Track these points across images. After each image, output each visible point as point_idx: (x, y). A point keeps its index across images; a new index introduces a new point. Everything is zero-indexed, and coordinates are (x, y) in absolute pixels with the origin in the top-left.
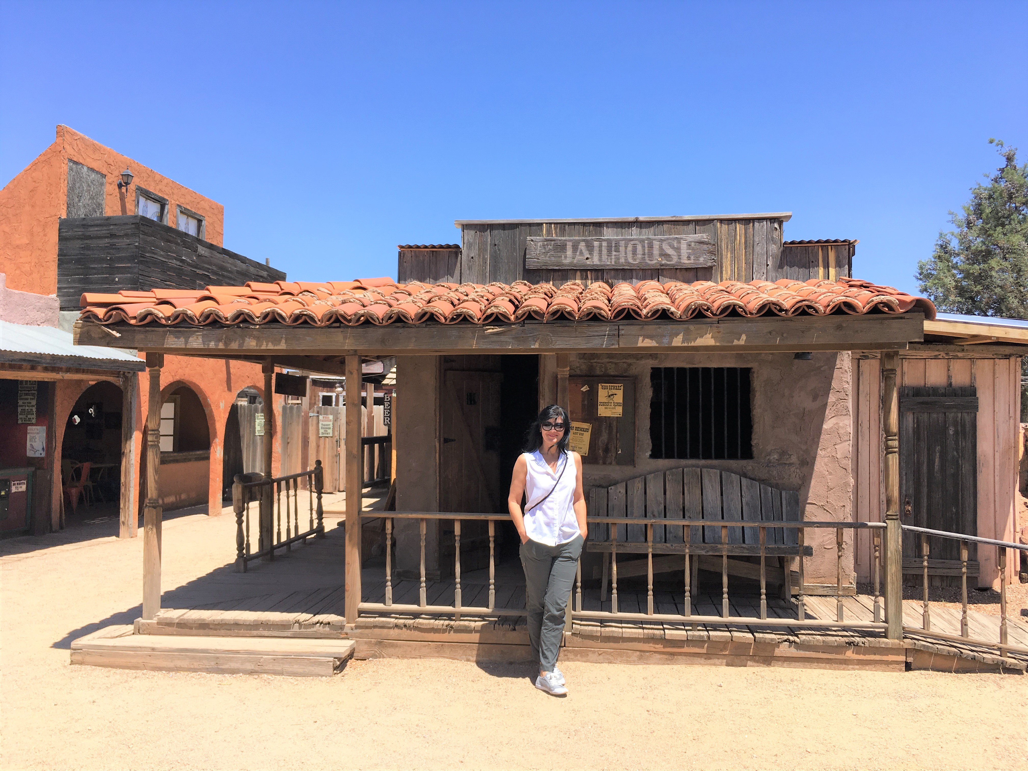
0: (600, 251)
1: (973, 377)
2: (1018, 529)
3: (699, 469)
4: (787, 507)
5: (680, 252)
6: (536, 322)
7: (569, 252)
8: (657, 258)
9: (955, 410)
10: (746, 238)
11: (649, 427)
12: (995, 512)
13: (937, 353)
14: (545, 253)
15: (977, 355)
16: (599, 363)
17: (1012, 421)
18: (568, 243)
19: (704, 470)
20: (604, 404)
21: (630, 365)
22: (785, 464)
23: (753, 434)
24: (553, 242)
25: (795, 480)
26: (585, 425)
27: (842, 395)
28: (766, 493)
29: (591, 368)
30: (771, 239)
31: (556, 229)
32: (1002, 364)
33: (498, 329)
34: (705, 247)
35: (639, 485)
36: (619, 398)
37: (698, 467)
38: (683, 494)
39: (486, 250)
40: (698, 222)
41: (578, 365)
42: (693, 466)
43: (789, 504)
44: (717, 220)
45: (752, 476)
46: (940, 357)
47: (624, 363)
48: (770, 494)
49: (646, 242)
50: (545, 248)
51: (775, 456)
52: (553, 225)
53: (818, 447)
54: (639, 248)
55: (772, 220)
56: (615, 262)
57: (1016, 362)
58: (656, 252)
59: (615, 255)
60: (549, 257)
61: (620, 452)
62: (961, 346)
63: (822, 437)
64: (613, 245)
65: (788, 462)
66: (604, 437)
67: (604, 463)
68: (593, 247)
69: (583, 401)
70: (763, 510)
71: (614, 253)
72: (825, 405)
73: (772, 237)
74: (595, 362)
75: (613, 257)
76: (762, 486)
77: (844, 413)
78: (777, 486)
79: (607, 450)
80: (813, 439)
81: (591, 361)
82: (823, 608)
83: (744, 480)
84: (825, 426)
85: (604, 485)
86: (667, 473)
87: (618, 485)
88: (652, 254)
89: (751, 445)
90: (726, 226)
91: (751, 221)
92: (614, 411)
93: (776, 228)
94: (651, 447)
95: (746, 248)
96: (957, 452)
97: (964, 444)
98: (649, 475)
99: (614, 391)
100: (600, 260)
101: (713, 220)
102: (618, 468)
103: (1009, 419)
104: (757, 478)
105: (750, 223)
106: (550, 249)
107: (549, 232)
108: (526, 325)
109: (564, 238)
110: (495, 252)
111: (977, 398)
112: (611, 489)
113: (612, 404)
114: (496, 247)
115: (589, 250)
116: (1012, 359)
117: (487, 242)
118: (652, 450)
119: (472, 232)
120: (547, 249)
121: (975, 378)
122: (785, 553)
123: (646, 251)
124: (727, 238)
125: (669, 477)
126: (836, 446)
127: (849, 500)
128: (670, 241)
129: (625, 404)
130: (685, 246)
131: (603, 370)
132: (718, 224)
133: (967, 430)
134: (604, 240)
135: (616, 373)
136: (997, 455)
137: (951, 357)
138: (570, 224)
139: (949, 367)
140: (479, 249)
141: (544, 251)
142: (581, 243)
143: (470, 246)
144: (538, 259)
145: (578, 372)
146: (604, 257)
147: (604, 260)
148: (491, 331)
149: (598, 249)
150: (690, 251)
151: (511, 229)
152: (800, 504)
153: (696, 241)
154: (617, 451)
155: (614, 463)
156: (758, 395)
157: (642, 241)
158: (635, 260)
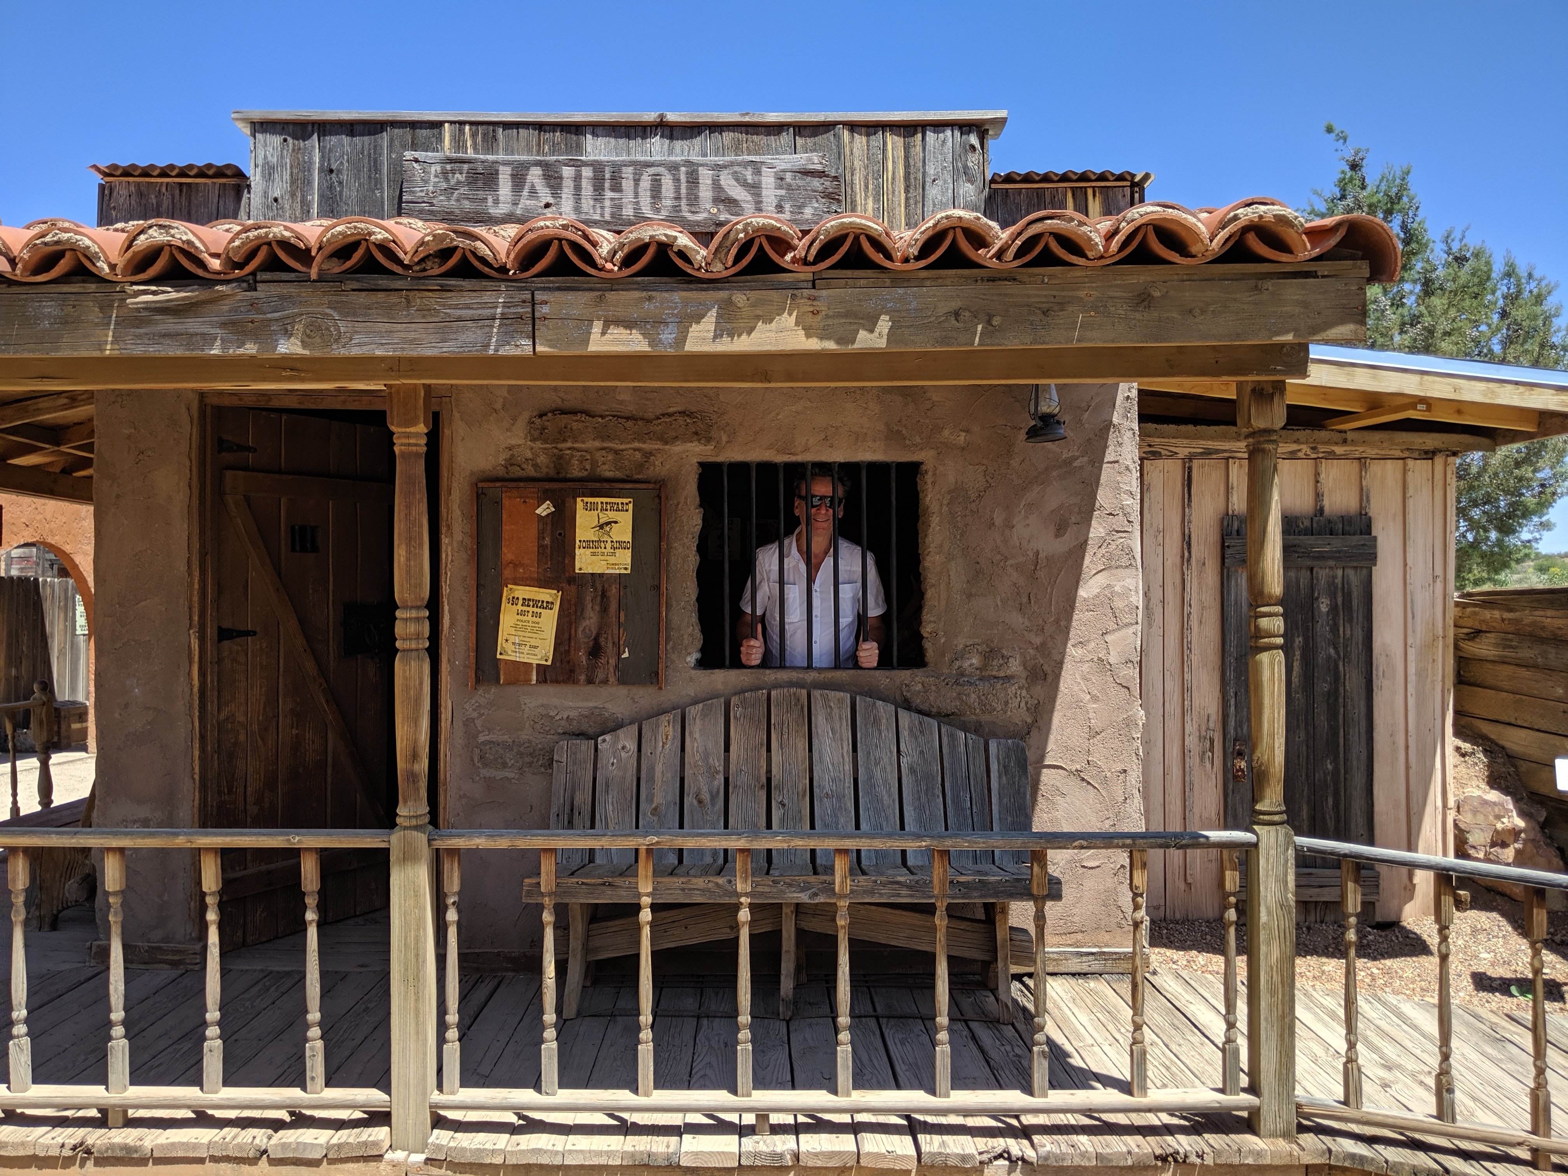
0: (578, 188)
1: (1364, 495)
2: (1451, 803)
3: (804, 692)
4: (1000, 777)
5: (759, 195)
6: (292, 276)
7: (505, 188)
8: (708, 207)
9: (1331, 563)
10: (907, 166)
11: (694, 597)
12: (1408, 768)
13: (1294, 447)
14: (449, 191)
15: (1371, 452)
16: (578, 450)
17: (1439, 585)
18: (501, 168)
19: (816, 694)
20: (588, 544)
21: (648, 455)
22: (995, 677)
23: (925, 611)
24: (466, 167)
25: (1019, 714)
26: (546, 595)
27: (1119, 522)
28: (953, 746)
29: (559, 461)
30: (962, 170)
31: (474, 135)
32: (1419, 469)
33: (170, 294)
34: (816, 183)
35: (667, 729)
36: (623, 530)
37: (803, 687)
38: (769, 750)
39: (310, 183)
40: (801, 129)
41: (529, 455)
42: (791, 684)
43: (1005, 769)
44: (845, 124)
45: (925, 707)
46: (1301, 455)
47: (635, 450)
48: (962, 747)
49: (683, 169)
50: (447, 180)
51: (974, 661)
52: (467, 128)
53: (1067, 639)
54: (667, 183)
55: (965, 127)
56: (613, 215)
57: (1446, 465)
58: (705, 193)
59: (612, 199)
60: (458, 200)
61: (626, 655)
62: (1341, 432)
63: (1075, 617)
64: (607, 176)
65: (1002, 674)
66: (590, 621)
67: (590, 681)
68: (561, 178)
69: (541, 537)
70: (947, 784)
71: (609, 194)
72: (1082, 546)
73: (966, 167)
74: (569, 449)
75: (607, 203)
76: (943, 730)
77: (1124, 561)
78: (977, 729)
79: (595, 651)
80: (1057, 621)
81: (560, 446)
82: (1084, 1017)
83: (904, 715)
84: (1082, 593)
85: (591, 731)
86: (734, 700)
87: (620, 732)
88: (697, 197)
89: (921, 637)
90: (864, 139)
91: (920, 129)
92: (612, 560)
93: (973, 148)
94: (699, 644)
95: (907, 191)
96: (1335, 648)
97: (1348, 632)
98: (692, 708)
99: (612, 515)
100: (577, 209)
101: (834, 124)
102: (623, 690)
103: (1434, 582)
104: (934, 710)
105: (914, 133)
106: (459, 182)
107: (458, 143)
108: (260, 286)
109: (490, 157)
110: (331, 187)
111: (1375, 538)
112: (604, 741)
113: (609, 545)
114: (334, 175)
115: (551, 187)
116: (1439, 460)
117: (311, 163)
118: (702, 650)
119: (277, 140)
120: (453, 182)
121: (1368, 497)
122: (996, 894)
123: (683, 191)
124: (866, 167)
125: (736, 711)
126: (1108, 638)
127: (1134, 758)
128: (736, 168)
129: (636, 547)
130: (772, 180)
131: (588, 467)
132: (846, 133)
133: (1355, 603)
134: (585, 164)
135: (618, 474)
136: (1412, 656)
137: (1321, 455)
138: (507, 125)
139: (1317, 474)
140: (293, 181)
141: (444, 185)
142: (532, 168)
143: (269, 172)
144: (432, 204)
145: (530, 471)
146: (587, 203)
147: (586, 210)
148: (150, 298)
149: (572, 184)
150: (783, 192)
151: (370, 134)
152: (1030, 769)
153: (794, 168)
154: (619, 655)
155: (612, 679)
156: (935, 521)
157: (674, 168)
158: (658, 211)
